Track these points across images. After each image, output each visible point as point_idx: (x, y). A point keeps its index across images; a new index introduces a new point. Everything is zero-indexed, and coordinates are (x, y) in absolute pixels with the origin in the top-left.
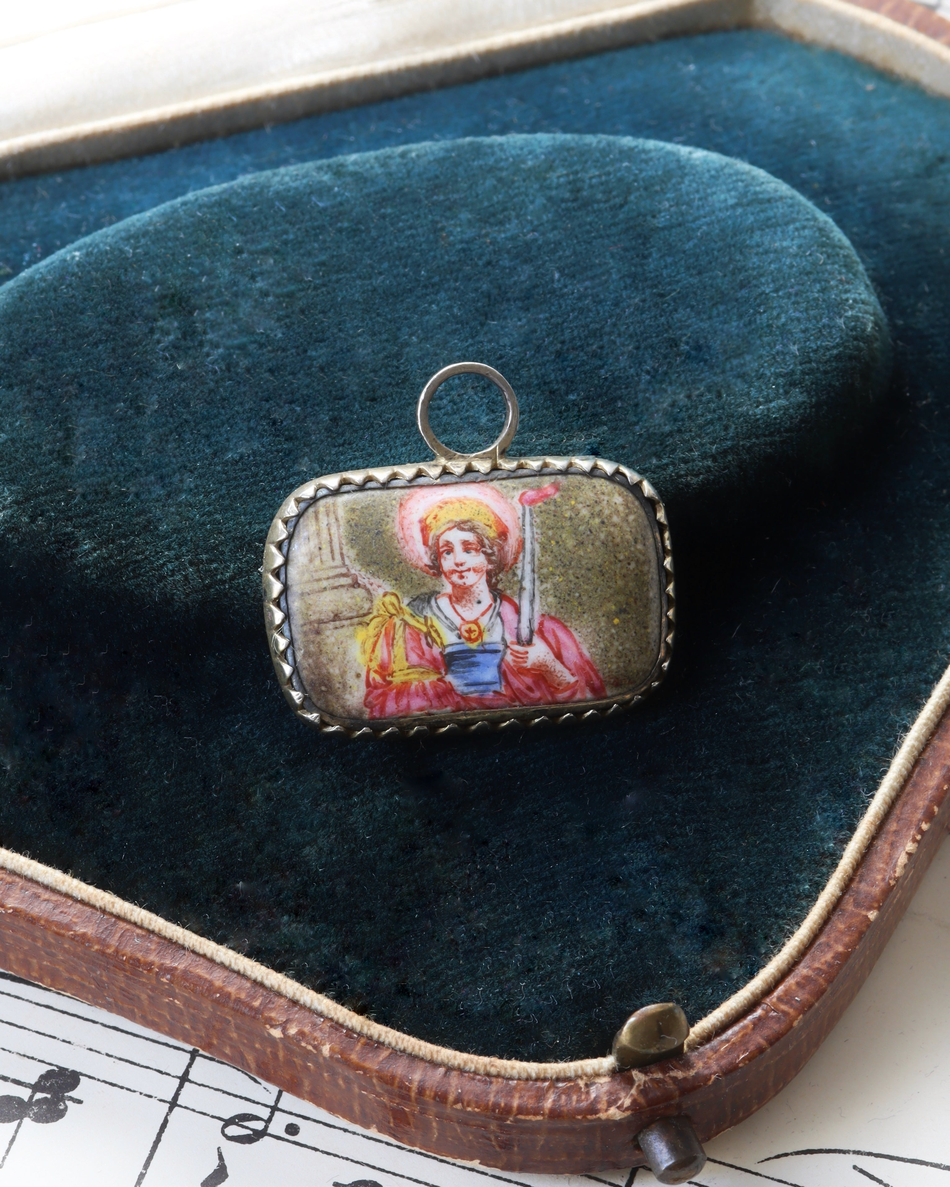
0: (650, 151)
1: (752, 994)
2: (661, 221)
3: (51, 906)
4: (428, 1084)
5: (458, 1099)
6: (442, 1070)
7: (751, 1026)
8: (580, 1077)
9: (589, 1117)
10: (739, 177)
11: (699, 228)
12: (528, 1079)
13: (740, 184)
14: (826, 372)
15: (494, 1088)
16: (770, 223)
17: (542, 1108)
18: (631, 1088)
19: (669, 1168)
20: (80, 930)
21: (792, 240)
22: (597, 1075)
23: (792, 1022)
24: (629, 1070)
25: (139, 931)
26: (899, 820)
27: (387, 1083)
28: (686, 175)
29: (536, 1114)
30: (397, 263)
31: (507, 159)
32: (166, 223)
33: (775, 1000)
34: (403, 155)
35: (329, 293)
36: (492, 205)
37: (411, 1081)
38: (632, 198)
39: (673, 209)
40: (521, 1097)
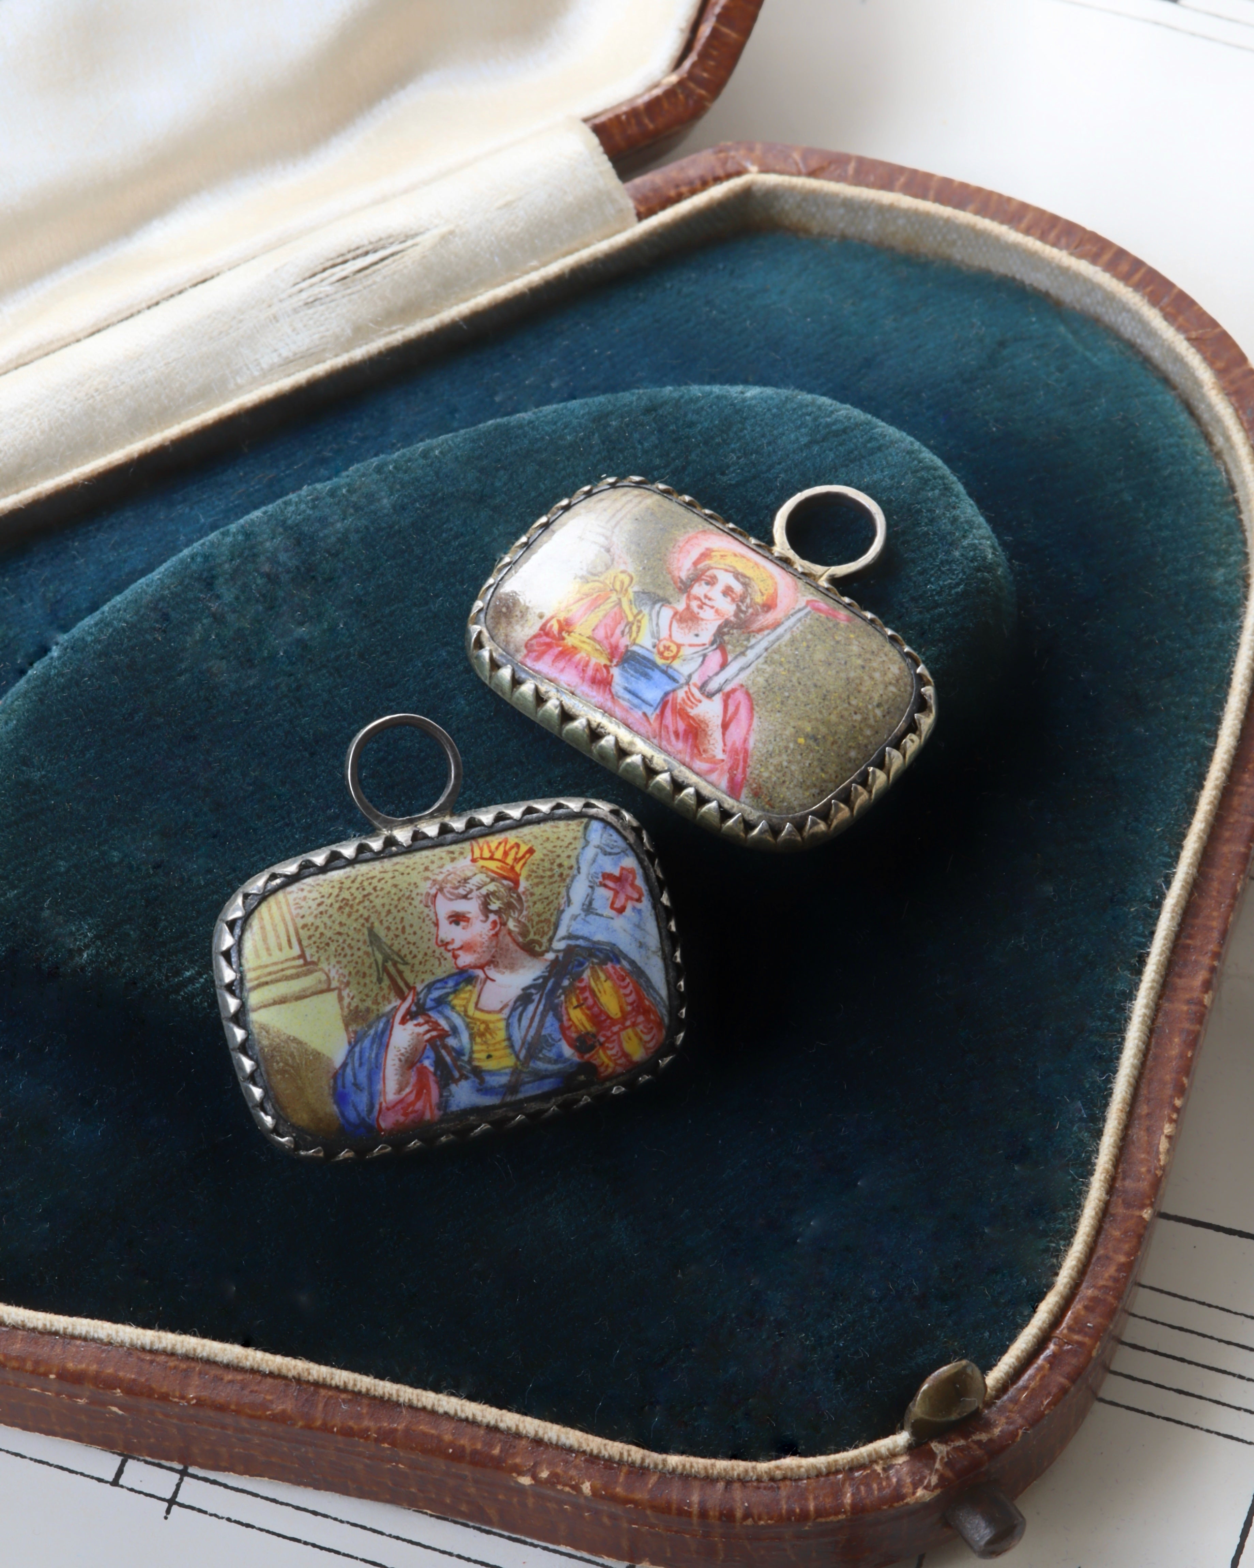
0: (698, 399)
1: (1040, 1329)
2: (731, 478)
3: (237, 1387)
4: (709, 1504)
5: (747, 1515)
6: (721, 1485)
7: (1047, 1366)
8: (876, 1462)
9: (896, 1505)
10: (804, 410)
11: (776, 478)
12: (819, 1475)
13: (808, 418)
14: (956, 615)
15: (783, 1493)
16: (852, 456)
17: (842, 1505)
18: (935, 1462)
19: (990, 1543)
20: (279, 1408)
21: (882, 471)
22: (893, 1455)
23: (1090, 1352)
24: (927, 1443)
25: (344, 1396)
26: (1149, 1100)
27: (663, 1513)
28: (746, 419)
29: (837, 1513)
30: (452, 580)
31: (542, 438)
32: (181, 583)
33: (1065, 1331)
34: (425, 455)
35: (385, 630)
36: (541, 494)
37: (690, 1505)
38: (693, 456)
39: (742, 461)
40: (816, 1498)
